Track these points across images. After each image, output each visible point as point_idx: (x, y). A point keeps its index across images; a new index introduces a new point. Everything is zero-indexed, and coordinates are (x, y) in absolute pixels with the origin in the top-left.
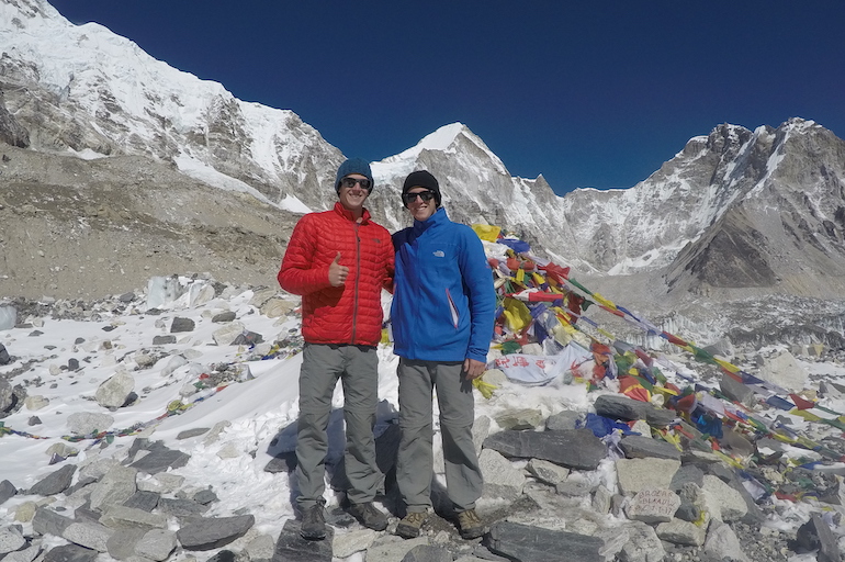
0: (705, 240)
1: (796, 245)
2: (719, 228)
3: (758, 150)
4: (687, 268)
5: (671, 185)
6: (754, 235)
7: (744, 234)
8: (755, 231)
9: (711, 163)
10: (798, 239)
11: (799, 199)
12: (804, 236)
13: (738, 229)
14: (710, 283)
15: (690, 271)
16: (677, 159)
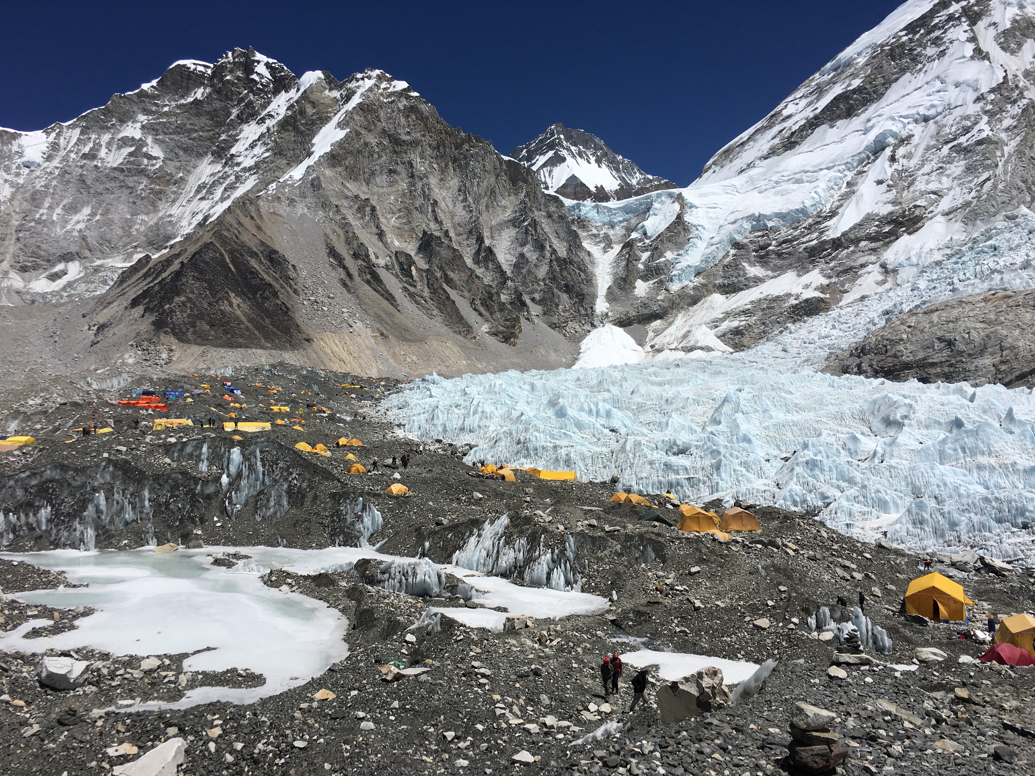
0: (177, 256)
1: (345, 285)
2: (207, 238)
3: (302, 112)
4: (135, 303)
5: (126, 142)
6: (271, 260)
7: (254, 255)
8: (276, 252)
9: (212, 115)
10: (350, 275)
11: (360, 209)
12: (361, 272)
13: (243, 245)
14: (175, 335)
15: (140, 310)
16: (143, 94)
